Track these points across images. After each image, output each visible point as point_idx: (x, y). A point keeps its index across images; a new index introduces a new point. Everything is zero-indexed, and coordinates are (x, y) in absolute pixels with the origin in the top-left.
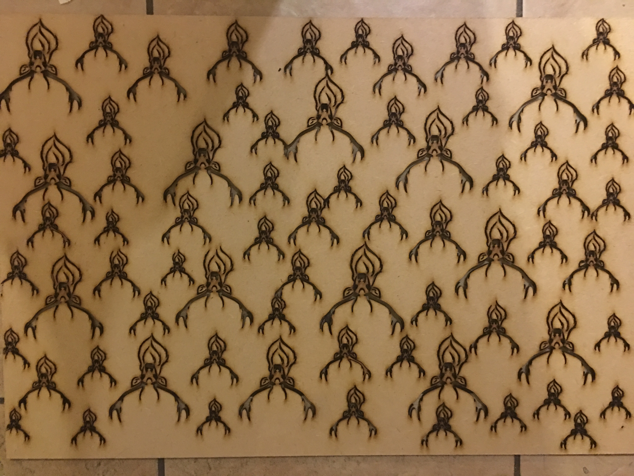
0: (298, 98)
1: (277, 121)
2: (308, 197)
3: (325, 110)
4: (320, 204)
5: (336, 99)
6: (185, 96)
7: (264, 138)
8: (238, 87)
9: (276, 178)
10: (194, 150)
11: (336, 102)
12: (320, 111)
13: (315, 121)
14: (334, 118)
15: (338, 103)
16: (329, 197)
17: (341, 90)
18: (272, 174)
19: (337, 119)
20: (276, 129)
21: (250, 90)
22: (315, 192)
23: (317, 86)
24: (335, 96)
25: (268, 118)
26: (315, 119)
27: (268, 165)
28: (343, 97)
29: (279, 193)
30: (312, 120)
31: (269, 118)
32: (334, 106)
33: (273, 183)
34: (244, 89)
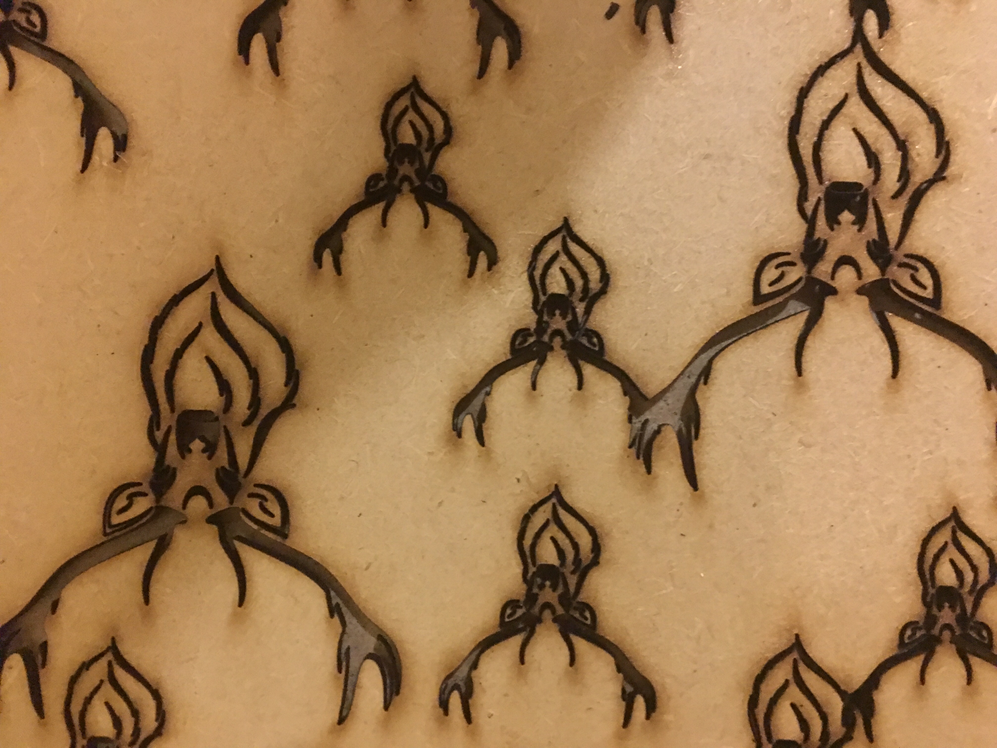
0: (707, 157)
1: (594, 273)
2: (759, 680)
3: (846, 217)
4: (824, 717)
5: (905, 158)
6: (121, 144)
7: (526, 361)
8: (397, 96)
9: (583, 571)
10: (154, 423)
11: (905, 175)
12: (821, 222)
13: (795, 274)
14: (899, 256)
15: (917, 178)
16: (874, 681)
17: (934, 116)
18: (561, 553)
19: (912, 262)
20: (588, 311)
21: (456, 111)
22: (795, 655)
23: (803, 94)
24: (902, 146)
25: (545, 257)
26: (792, 264)
27: (542, 502)
28: (943, 147)
29: (603, 653)
30: (777, 267)
31: (554, 258)
32: (896, 196)
33: (566, 600)
34: (426, 108)
